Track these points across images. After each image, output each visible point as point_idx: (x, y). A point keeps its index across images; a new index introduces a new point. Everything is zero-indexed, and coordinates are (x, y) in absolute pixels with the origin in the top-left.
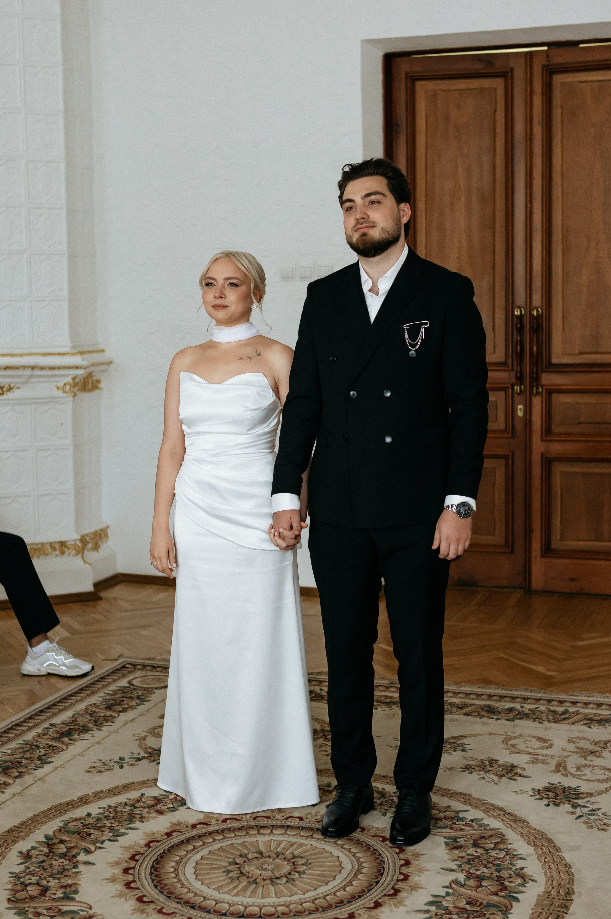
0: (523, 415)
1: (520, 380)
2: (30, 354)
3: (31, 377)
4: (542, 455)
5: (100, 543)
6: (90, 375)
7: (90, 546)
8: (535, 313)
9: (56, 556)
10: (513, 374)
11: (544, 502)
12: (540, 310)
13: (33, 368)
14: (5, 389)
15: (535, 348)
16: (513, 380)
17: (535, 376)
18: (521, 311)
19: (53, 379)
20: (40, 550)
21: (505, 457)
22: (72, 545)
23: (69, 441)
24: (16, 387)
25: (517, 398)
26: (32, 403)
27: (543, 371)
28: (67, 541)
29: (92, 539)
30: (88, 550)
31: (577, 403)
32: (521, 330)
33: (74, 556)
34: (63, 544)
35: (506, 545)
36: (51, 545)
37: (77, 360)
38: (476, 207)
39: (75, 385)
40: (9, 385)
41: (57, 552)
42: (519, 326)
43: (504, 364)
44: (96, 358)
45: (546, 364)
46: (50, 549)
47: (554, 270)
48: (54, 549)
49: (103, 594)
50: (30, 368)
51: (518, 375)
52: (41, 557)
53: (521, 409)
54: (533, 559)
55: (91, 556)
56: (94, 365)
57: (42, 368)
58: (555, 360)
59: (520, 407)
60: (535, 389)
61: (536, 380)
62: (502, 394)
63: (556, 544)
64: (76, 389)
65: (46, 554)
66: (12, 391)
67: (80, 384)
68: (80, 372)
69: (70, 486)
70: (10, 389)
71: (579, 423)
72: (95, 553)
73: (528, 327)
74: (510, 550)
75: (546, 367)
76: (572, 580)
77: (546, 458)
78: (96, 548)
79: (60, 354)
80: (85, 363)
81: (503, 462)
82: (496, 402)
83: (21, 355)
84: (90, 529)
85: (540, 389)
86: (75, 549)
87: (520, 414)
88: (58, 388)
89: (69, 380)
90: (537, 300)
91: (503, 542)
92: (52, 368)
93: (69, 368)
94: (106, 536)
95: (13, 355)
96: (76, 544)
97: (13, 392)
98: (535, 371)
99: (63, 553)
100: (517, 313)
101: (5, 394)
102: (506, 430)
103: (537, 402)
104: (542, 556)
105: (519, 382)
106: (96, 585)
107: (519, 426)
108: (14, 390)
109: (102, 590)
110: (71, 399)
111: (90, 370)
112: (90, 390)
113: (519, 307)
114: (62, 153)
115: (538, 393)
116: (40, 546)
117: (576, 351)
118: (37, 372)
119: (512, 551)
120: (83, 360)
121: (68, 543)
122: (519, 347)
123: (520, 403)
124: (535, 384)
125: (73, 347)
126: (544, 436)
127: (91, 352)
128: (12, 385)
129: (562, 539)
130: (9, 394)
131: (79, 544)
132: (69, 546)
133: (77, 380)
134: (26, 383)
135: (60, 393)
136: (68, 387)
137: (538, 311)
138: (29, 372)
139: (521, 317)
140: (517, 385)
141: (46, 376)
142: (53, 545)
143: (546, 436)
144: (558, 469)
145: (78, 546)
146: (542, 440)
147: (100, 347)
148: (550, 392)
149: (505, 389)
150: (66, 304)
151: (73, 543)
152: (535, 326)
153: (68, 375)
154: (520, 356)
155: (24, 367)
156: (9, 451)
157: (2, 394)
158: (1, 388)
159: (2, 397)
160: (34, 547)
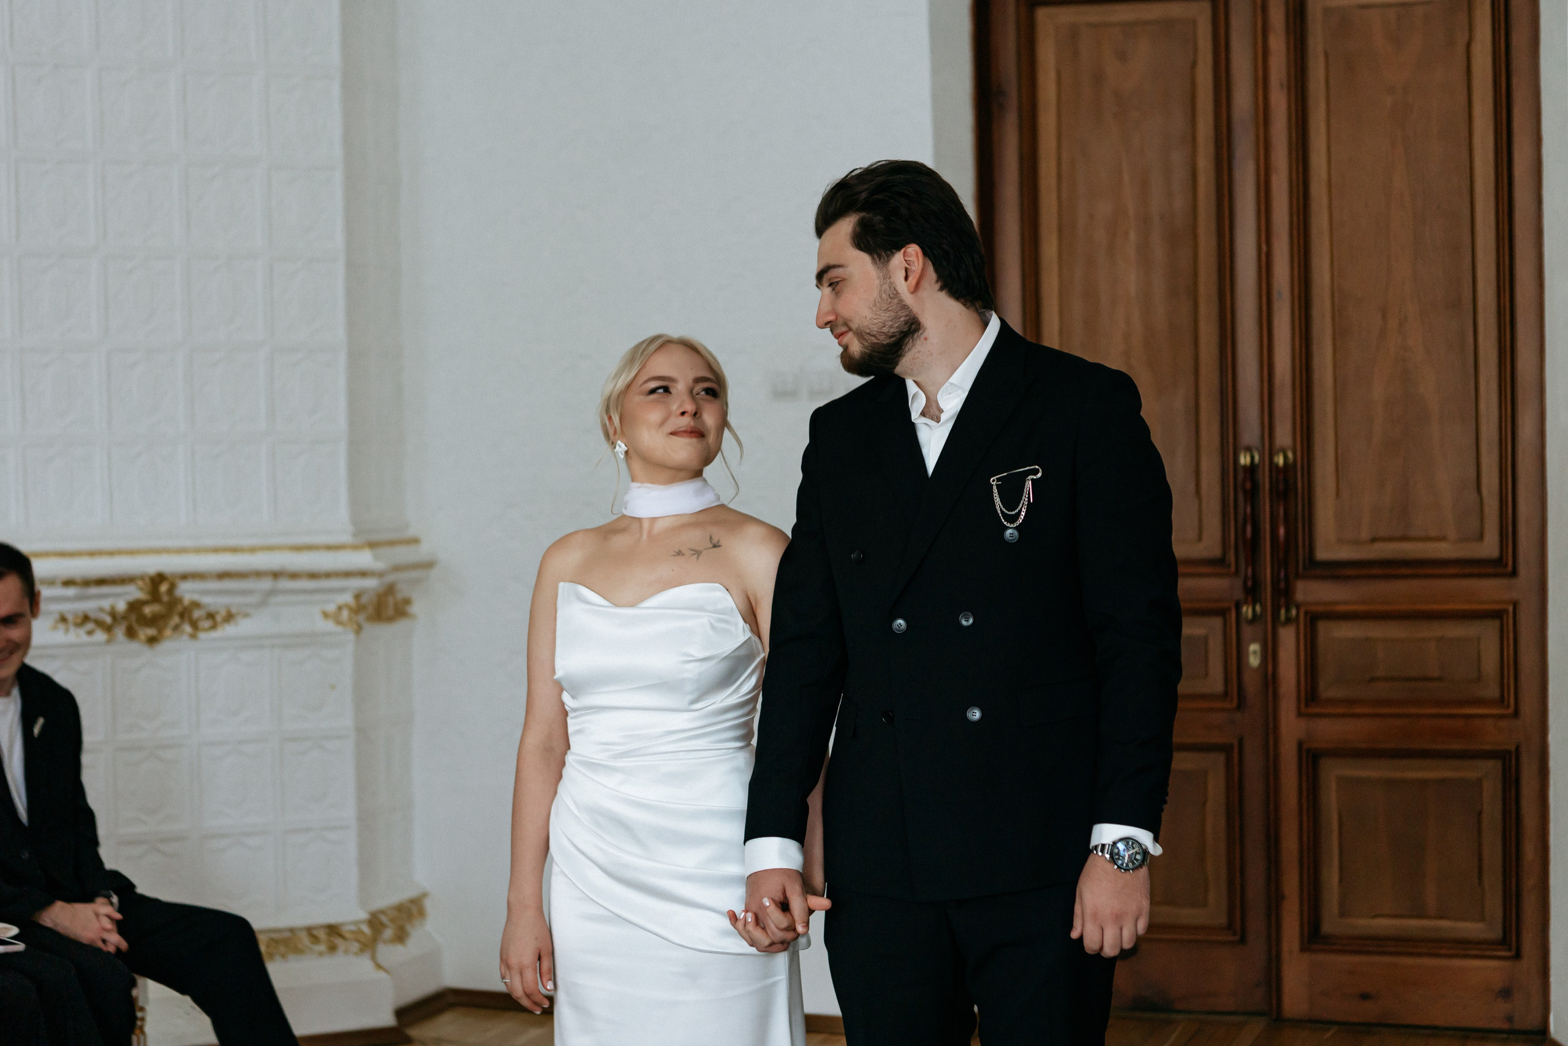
0: (1260, 665)
1: (1252, 592)
2: (270, 548)
3: (272, 592)
4: (1300, 745)
5: (408, 928)
6: (390, 589)
7: (388, 933)
8: (1280, 460)
9: (321, 954)
10: (1239, 582)
11: (1305, 839)
12: (1290, 455)
13: (276, 575)
14: (219, 618)
15: (1282, 531)
16: (1239, 594)
17: (1282, 585)
18: (1252, 458)
19: (318, 597)
20: (286, 942)
21: (1226, 749)
22: (352, 932)
23: (347, 721)
24: (240, 614)
25: (1247, 631)
26: (273, 646)
27: (1298, 576)
28: (343, 924)
29: (392, 920)
30: (386, 942)
31: (1367, 639)
32: (1252, 495)
33: (356, 954)
34: (333, 930)
35: (1230, 926)
36: (310, 931)
37: (364, 559)
38: (1159, 252)
39: (358, 608)
40: (228, 610)
41: (322, 947)
42: (1248, 485)
43: (1221, 562)
44: (403, 555)
45: (1304, 563)
46: (306, 940)
47: (1316, 376)
48: (315, 939)
49: (414, 1032)
50: (270, 576)
51: (1250, 584)
52: (291, 957)
53: (1255, 652)
54: (1285, 955)
55: (389, 953)
56: (397, 568)
57: (294, 576)
58: (1322, 554)
59: (1254, 647)
60: (1283, 612)
61: (1284, 594)
62: (1217, 622)
63: (1331, 924)
64: (361, 618)
65: (298, 951)
66: (232, 621)
67: (371, 610)
68: (371, 583)
69: (349, 812)
70: (229, 617)
71: (1373, 680)
72: (399, 948)
73: (1267, 486)
74: (1237, 938)
75: (1305, 568)
76: (1365, 997)
77: (1309, 750)
78: (401, 937)
79: (330, 548)
80: (379, 565)
81: (1222, 758)
82: (1206, 639)
83: (253, 550)
84: (388, 898)
85: (1294, 612)
86: (358, 941)
87: (1254, 661)
88: (326, 615)
89: (348, 598)
90: (1284, 435)
91: (1223, 920)
92: (313, 576)
93: (348, 574)
94: (422, 913)
95: (234, 550)
96: (361, 932)
97: (236, 623)
98: (1282, 575)
99: (333, 948)
100: (1244, 460)
101: (220, 627)
102: (1226, 695)
103: (1288, 637)
104: (1303, 949)
105: (1250, 599)
106: (402, 1013)
107: (1252, 685)
108: (238, 620)
109: (411, 1024)
110: (351, 636)
111: (390, 578)
112: (390, 619)
113: (1249, 449)
114: (338, 152)
115: (1288, 620)
116: (287, 934)
117: (1365, 535)
118: (285, 584)
119: (1243, 940)
120: (376, 558)
121: (345, 929)
122: (1249, 529)
123: (1254, 640)
124: (1282, 601)
125: (356, 535)
126: (1303, 705)
127: (392, 543)
128: (234, 610)
129: (1342, 914)
130: (228, 627)
131: (365, 929)
132: (348, 935)
133: (364, 599)
134: (263, 604)
135: (330, 626)
136: (345, 614)
137: (1286, 457)
138: (266, 584)
139: (1252, 469)
140: (1246, 602)
141: (304, 591)
142: (315, 932)
143: (1307, 705)
144: (1333, 773)
145: (363, 933)
146: (1300, 714)
147: (411, 532)
148: (1314, 618)
149: (1222, 613)
150: (342, 447)
151: (352, 928)
152: (1281, 487)
153: (342, 590)
154: (1253, 547)
155: (258, 574)
157: (214, 627)
158: (211, 616)
159: (214, 634)
160: (275, 936)
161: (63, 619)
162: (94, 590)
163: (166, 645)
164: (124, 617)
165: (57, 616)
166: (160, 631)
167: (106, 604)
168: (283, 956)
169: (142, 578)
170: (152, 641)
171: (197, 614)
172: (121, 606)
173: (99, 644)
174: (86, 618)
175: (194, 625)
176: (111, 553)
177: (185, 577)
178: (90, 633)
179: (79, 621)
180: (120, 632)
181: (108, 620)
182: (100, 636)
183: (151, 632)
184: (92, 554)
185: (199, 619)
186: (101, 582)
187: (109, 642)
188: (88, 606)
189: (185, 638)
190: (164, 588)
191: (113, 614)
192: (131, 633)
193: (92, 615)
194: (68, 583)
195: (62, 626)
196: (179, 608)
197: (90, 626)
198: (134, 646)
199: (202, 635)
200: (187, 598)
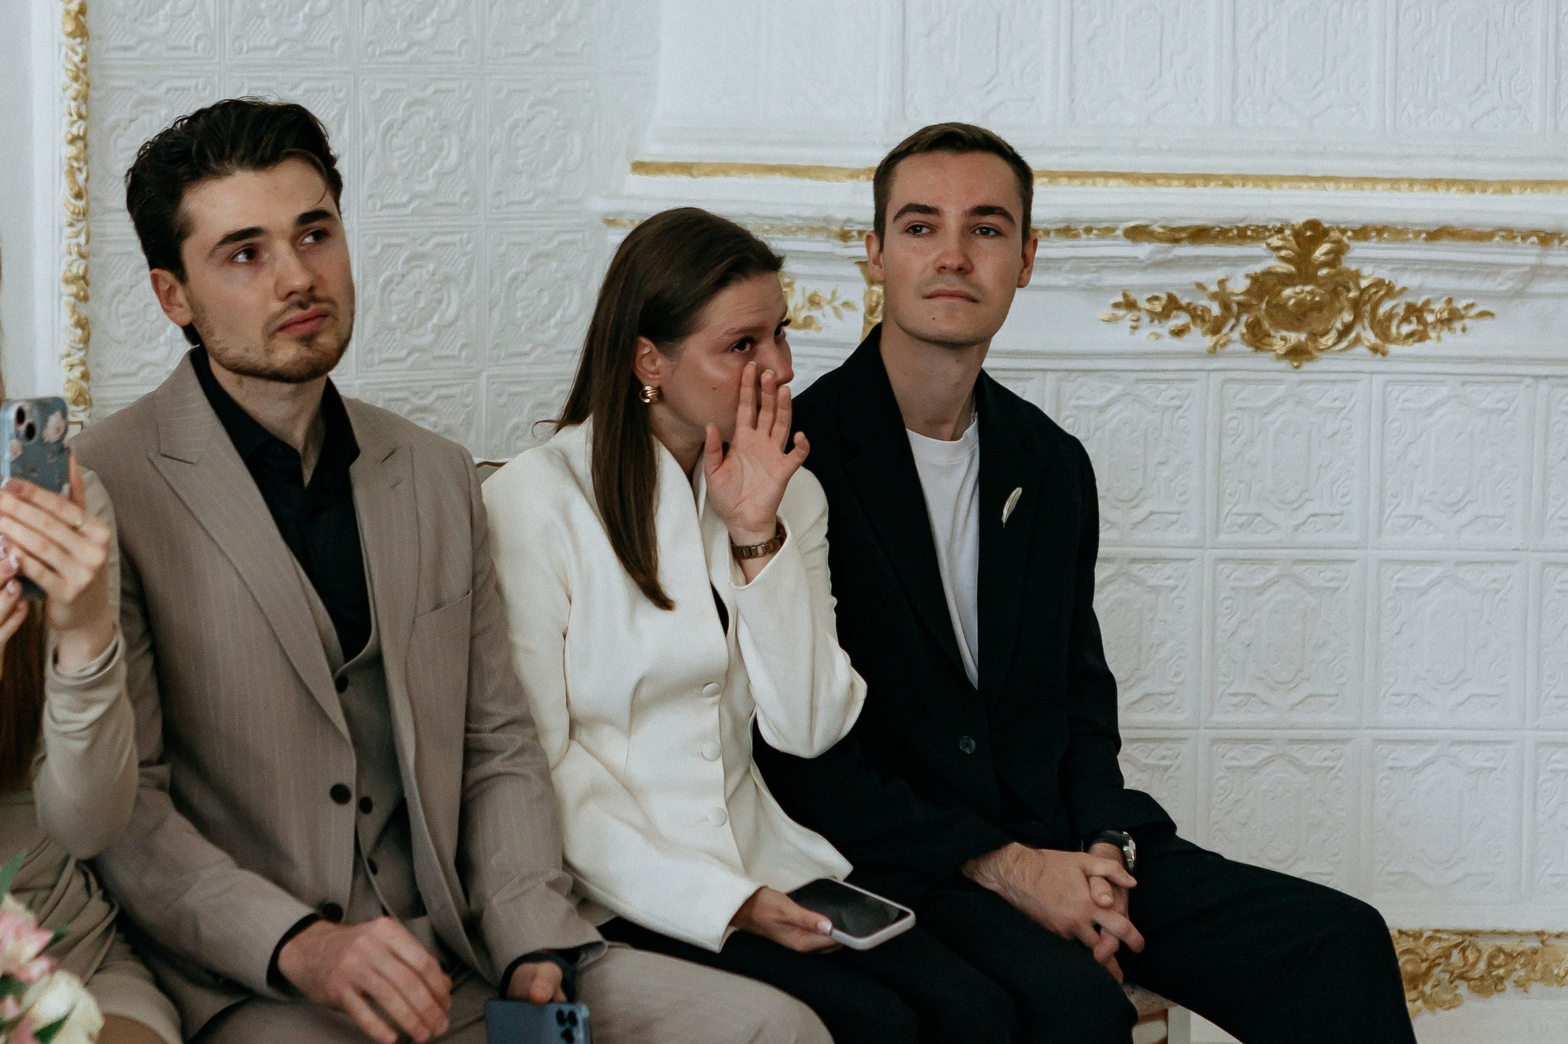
2: (1539, 184)
3: (1536, 272)
13: (1547, 237)
14: (1430, 318)
20: (1528, 957)
24: (1473, 312)
26: (1536, 378)
40: (1450, 301)
50: (1534, 239)
52: (1535, 988)
66: (1457, 325)
70: (1452, 318)
83: (1505, 187)
95: (1470, 185)
97: (1464, 330)
101: (1433, 334)
108: (1467, 322)
128: (1460, 304)
130: (1445, 334)
134: (1517, 295)
138: (1528, 255)
155: (1510, 234)
156: (1433, 562)
157: (1420, 336)
158: (1414, 312)
159: (1416, 348)
160: (1508, 944)
161: (1130, 305)
162: (1186, 250)
163: (1323, 364)
164: (1244, 307)
165: (1120, 299)
166: (1314, 336)
167: (1210, 277)
168: (1522, 985)
169: (1280, 231)
170: (1297, 354)
171: (1384, 308)
172: (1239, 285)
173: (1196, 355)
174: (1172, 305)
175: (1382, 328)
176: (1227, 181)
177: (1362, 233)
178: (1178, 333)
179: (1158, 307)
180: (1236, 334)
181: (1216, 310)
182: (1198, 340)
183: (1296, 337)
184: (1190, 180)
185: (1390, 317)
186: (1199, 234)
187: (1213, 351)
188: (1178, 281)
189: (1361, 350)
190: (1321, 252)
191: (1222, 298)
192: (1257, 338)
193: (1184, 301)
194: (1137, 233)
195: (1129, 316)
196: (1353, 294)
197: (1181, 319)
198: (1264, 361)
199: (1394, 349)
200: (1369, 275)
